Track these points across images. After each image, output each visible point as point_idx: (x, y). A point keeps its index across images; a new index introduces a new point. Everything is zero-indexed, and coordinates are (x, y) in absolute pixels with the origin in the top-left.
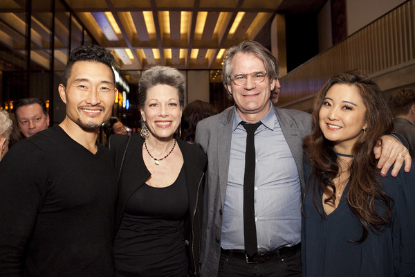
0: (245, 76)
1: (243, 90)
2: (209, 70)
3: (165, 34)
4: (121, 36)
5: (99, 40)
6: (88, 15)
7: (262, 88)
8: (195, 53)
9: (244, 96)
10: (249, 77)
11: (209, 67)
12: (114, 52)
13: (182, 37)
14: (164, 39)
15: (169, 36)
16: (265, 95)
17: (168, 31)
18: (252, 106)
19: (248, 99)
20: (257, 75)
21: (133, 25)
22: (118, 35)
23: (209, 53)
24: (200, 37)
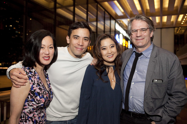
0: (137, 31)
1: (136, 37)
2: (174, 28)
3: (147, 10)
4: (125, 13)
6: (106, 4)
7: (145, 36)
8: (165, 19)
9: (137, 40)
10: (139, 31)
11: (174, 26)
12: (123, 22)
13: (156, 11)
14: (147, 12)
15: (149, 11)
16: (147, 39)
17: (148, 8)
18: (140, 44)
19: (138, 41)
20: (142, 30)
21: (129, 7)
22: (123, 13)
23: (173, 18)
24: (167, 10)
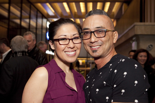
3: (75, 12)
5: (45, 15)
6: (39, 5)
13: (83, 14)
22: (54, 13)
